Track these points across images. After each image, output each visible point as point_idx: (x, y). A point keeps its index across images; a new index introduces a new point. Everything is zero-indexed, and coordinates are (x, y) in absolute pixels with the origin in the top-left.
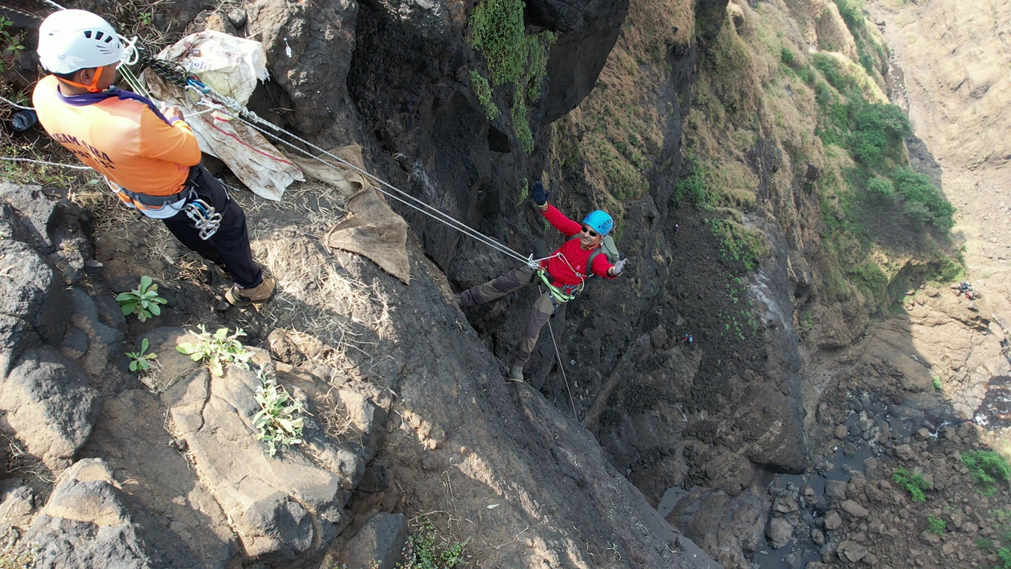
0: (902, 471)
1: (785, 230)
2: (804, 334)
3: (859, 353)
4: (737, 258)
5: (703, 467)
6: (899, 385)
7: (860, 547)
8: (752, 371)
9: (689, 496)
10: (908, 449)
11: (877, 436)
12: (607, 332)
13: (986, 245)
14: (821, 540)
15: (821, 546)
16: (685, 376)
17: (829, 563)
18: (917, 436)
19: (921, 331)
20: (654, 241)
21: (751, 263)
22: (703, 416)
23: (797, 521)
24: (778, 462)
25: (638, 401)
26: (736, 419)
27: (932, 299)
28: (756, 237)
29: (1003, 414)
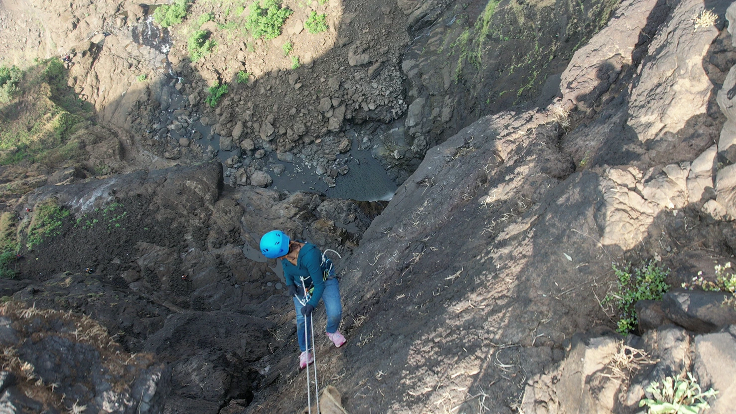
0: (208, 100)
1: (31, 189)
2: (114, 171)
3: (124, 132)
4: (60, 223)
5: (226, 233)
6: (146, 104)
7: (264, 126)
8: (151, 205)
9: (248, 241)
10: (191, 97)
11: (184, 117)
12: (135, 315)
13: (29, 45)
14: (262, 151)
15: (266, 151)
16: (160, 253)
17: (277, 145)
18: (182, 90)
19: (103, 89)
20: (54, 287)
21: (63, 211)
22: (189, 237)
23: (251, 168)
24: (216, 182)
25: (183, 286)
26: (188, 213)
27: (78, 82)
28: (41, 210)
29: (160, 35)
